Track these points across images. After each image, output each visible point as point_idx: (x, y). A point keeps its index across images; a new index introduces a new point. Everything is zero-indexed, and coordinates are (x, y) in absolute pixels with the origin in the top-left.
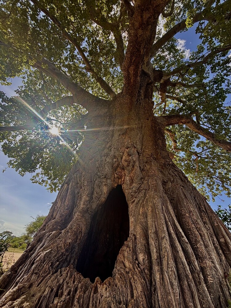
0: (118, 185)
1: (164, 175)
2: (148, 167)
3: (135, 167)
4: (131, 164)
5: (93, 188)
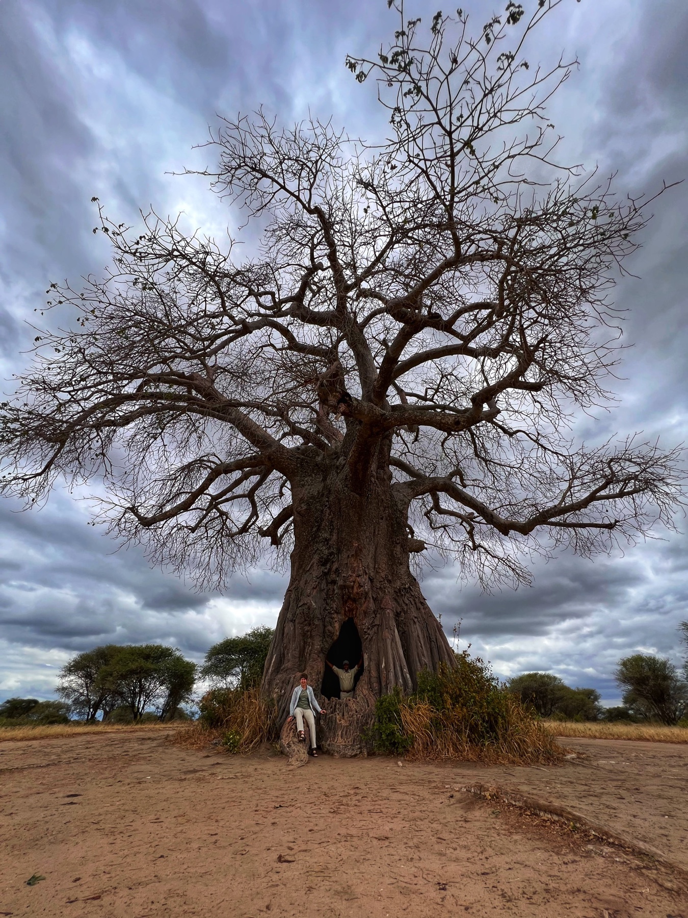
0: (349, 618)
1: (399, 604)
3: (368, 599)
5: (325, 626)
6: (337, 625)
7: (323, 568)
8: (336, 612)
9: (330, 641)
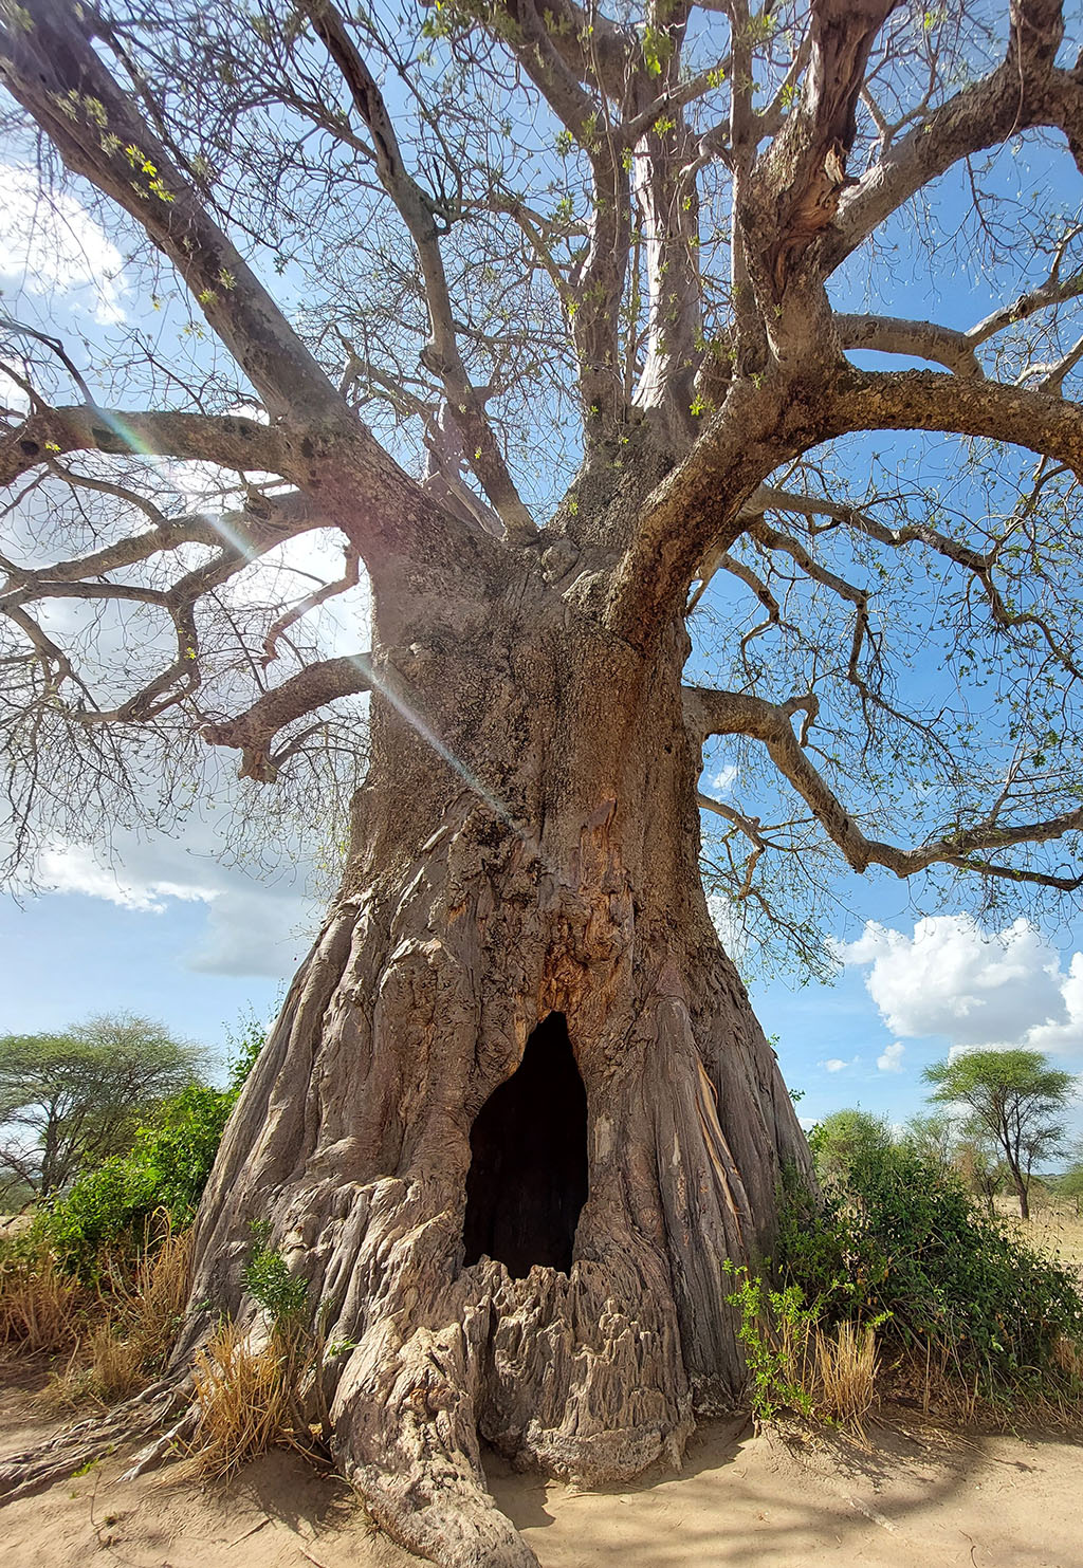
0: (554, 1014)
1: (695, 986)
2: (655, 957)
3: (624, 963)
4: (614, 954)
5: (481, 1029)
6: (521, 1033)
7: (485, 852)
8: (522, 992)
9: (495, 1079)
